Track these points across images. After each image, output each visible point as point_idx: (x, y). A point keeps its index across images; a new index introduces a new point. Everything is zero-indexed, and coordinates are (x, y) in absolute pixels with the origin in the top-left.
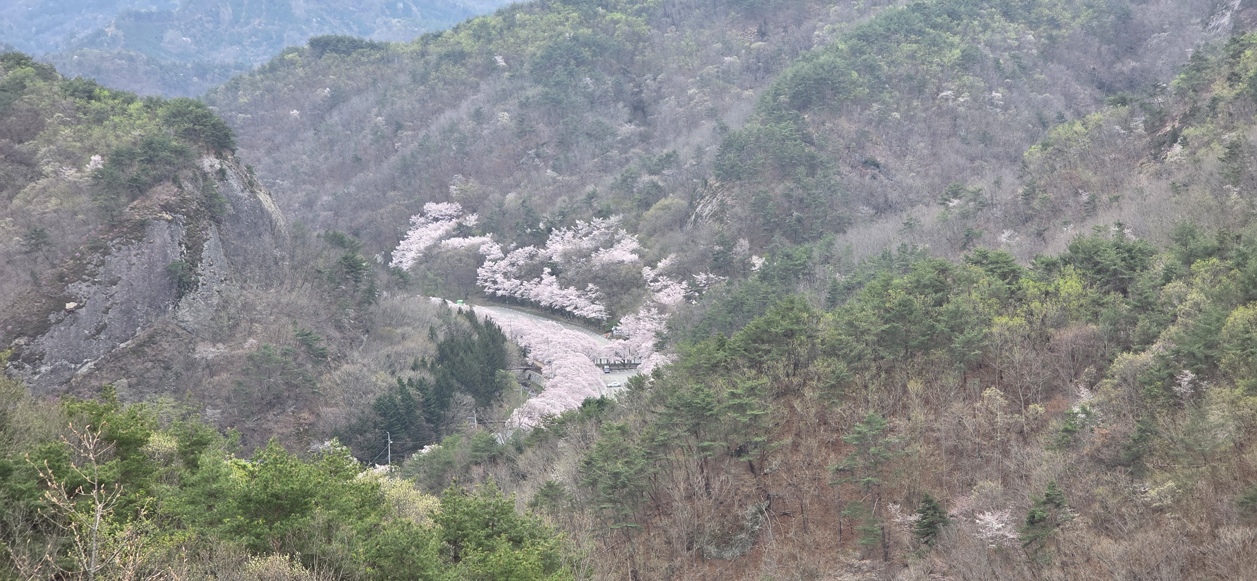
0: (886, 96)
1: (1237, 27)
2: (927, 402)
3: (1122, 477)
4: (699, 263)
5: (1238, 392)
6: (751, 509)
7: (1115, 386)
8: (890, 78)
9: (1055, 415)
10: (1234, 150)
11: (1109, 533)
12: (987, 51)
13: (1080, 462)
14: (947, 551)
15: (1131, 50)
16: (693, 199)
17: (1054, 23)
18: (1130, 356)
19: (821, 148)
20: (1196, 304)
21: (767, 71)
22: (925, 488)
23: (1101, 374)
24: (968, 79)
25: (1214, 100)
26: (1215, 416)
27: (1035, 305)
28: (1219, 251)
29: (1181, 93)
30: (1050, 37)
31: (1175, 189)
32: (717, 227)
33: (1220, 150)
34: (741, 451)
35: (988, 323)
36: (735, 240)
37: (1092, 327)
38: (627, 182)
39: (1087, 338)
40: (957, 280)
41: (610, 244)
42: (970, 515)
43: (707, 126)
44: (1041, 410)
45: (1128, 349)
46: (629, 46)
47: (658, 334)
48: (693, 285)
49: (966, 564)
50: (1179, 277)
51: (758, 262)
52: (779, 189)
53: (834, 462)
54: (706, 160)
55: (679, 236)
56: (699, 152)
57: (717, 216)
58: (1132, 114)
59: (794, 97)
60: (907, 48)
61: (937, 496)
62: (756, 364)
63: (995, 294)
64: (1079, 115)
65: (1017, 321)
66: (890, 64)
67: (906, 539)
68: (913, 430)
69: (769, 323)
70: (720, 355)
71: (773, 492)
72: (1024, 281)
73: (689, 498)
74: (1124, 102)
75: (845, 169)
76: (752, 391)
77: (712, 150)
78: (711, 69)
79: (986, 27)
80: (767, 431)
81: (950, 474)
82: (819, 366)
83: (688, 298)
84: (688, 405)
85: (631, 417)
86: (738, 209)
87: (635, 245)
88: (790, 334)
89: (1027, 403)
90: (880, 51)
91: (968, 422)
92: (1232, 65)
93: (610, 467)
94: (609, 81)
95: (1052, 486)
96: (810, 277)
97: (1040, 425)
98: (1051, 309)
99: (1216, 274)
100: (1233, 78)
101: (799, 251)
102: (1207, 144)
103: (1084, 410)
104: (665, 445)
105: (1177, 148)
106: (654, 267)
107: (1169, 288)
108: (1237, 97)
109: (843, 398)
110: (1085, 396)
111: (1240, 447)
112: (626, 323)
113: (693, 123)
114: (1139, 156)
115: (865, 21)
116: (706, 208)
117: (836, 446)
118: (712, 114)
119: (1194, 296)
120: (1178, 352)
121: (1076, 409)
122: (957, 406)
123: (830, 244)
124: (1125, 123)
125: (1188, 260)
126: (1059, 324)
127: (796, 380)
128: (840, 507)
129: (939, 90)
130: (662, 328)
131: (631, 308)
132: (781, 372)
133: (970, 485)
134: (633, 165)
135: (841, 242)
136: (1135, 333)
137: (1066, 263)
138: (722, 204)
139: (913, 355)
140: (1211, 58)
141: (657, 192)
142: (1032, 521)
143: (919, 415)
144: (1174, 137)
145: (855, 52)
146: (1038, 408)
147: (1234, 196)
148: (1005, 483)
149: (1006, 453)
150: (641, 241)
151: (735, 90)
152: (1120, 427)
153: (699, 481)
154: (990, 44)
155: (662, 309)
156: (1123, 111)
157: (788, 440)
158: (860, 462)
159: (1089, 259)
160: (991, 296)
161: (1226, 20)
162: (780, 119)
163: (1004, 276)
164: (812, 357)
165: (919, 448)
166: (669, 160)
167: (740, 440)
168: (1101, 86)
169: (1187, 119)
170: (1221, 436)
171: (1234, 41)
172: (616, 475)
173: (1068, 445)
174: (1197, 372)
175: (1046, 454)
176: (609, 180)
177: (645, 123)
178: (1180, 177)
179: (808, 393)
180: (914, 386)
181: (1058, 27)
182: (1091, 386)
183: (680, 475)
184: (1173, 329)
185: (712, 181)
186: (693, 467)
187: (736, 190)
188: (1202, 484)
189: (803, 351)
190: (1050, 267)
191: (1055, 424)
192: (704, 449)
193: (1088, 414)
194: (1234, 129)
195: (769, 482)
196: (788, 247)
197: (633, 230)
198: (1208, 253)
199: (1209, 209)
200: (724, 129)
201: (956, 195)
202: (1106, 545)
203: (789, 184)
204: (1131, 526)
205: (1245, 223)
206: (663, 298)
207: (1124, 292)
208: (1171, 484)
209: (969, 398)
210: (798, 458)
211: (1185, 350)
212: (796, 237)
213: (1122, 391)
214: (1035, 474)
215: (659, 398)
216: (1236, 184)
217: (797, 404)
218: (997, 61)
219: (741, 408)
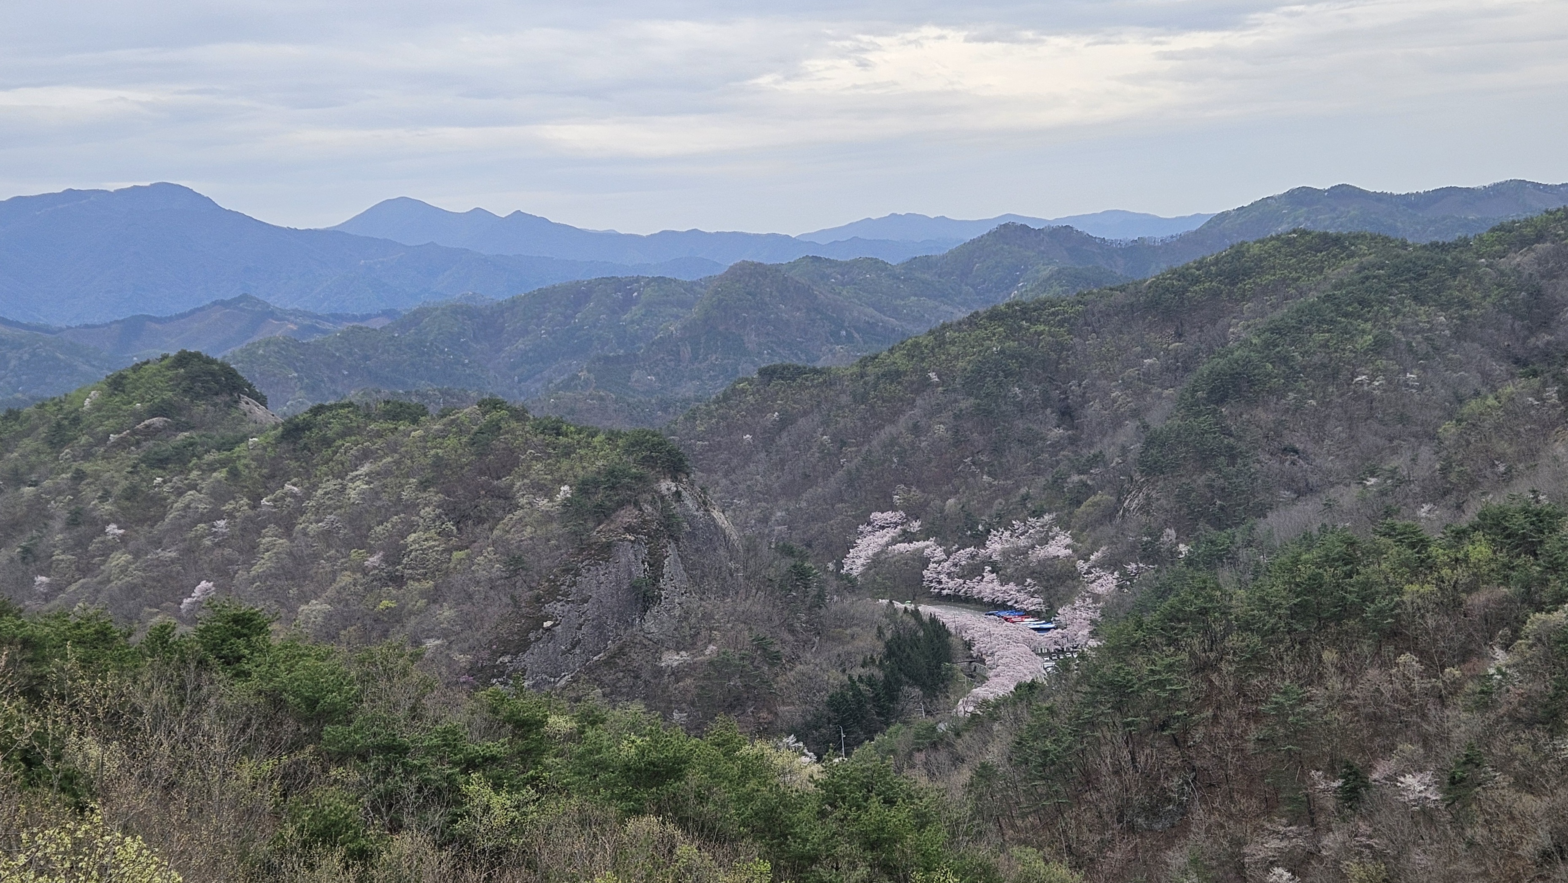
0: (1301, 385)
2: (1342, 670)
3: (1542, 736)
4: (1130, 553)
6: (1177, 781)
7: (1530, 647)
8: (1304, 368)
9: (1472, 677)
11: (1531, 790)
12: (1399, 335)
13: (1498, 722)
14: (1371, 814)
15: (1545, 324)
16: (1121, 494)
17: (1465, 304)
18: (1542, 616)
19: (1240, 438)
21: (1186, 369)
22: (1347, 755)
23: (1516, 634)
24: (1381, 363)
27: (1446, 572)
30: (1462, 318)
32: (1144, 519)
34: (1164, 726)
35: (1400, 592)
36: (1161, 530)
37: (1504, 590)
38: (1058, 484)
39: (1500, 602)
40: (1366, 553)
41: (1044, 541)
42: (1392, 779)
43: (1131, 425)
44: (1457, 673)
45: (1540, 610)
46: (1054, 357)
47: (1093, 622)
48: (1124, 574)
49: (1390, 827)
51: (1183, 548)
52: (1201, 480)
53: (1255, 732)
54: (1131, 457)
55: (1110, 530)
56: (1124, 450)
57: (1144, 510)
58: (1545, 384)
59: (1212, 392)
60: (1320, 337)
61: (1358, 761)
62: (1173, 643)
63: (1404, 564)
64: (1493, 389)
65: (1427, 588)
66: (1303, 354)
67: (1330, 804)
68: (1331, 698)
69: (1184, 603)
70: (1139, 635)
71: (1197, 764)
72: (1433, 550)
73: (1117, 773)
74: (1535, 374)
75: (1264, 457)
76: (1170, 668)
77: (1136, 447)
78: (1131, 372)
79: (1397, 312)
80: (1188, 706)
81: (1371, 739)
83: (1120, 587)
84: (1110, 684)
85: (1060, 698)
86: (1163, 501)
87: (1069, 541)
88: (1204, 613)
89: (1443, 667)
90: (1293, 343)
91: (1386, 688)
93: (1039, 746)
94: (1038, 390)
95: (1471, 747)
96: (1234, 561)
97: (1456, 687)
98: (1462, 574)
101: (1222, 537)
103: (1499, 670)
104: (1091, 723)
106: (1086, 560)
109: (1260, 670)
110: (1501, 656)
112: (1064, 612)
113: (1117, 423)
114: (1554, 425)
115: (1278, 315)
116: (1133, 502)
117: (1258, 718)
118: (1135, 414)
121: (1492, 671)
122: (1373, 673)
123: (1252, 529)
124: (1538, 394)
126: (1471, 588)
127: (1213, 656)
128: (1264, 775)
129: (1354, 376)
130: (1097, 616)
131: (1066, 600)
132: (1198, 649)
133: (1391, 748)
134: (1063, 467)
135: (1262, 526)
136: (1546, 595)
137: (1475, 530)
138: (1148, 497)
139: (1326, 626)
141: (1086, 491)
142: (1453, 781)
143: (1335, 683)
145: (1268, 345)
146: (1453, 672)
148: (1425, 745)
149: (1424, 716)
150: (1073, 536)
151: (1156, 390)
152: (1537, 686)
153: (1125, 756)
154: (1399, 328)
155: (1096, 598)
156: (1536, 382)
157: (1208, 713)
158: (1281, 731)
159: (1498, 525)
160: (1402, 565)
162: (1198, 414)
163: (1412, 546)
164: (1227, 633)
165: (1338, 716)
166: (1097, 460)
167: (1162, 715)
168: (1517, 361)
172: (1046, 754)
173: (1486, 706)
175: (1464, 716)
176: (1041, 481)
177: (1072, 427)
179: (1225, 668)
180: (1329, 656)
181: (1469, 307)
182: (1506, 648)
183: (1107, 750)
185: (1137, 477)
186: (1119, 741)
187: (1161, 484)
189: (1218, 628)
190: (1460, 535)
191: (1471, 686)
192: (1128, 726)
193: (1504, 674)
195: (1194, 755)
196: (1212, 533)
197: (1066, 527)
200: (1146, 427)
201: (1372, 474)
202: (1528, 802)
203: (1212, 475)
204: (1553, 782)
206: (1097, 588)
207: (1535, 555)
209: (1385, 665)
210: (1219, 731)
212: (1219, 524)
213: (1538, 650)
214: (1455, 734)
217: (1215, 679)
218: (1409, 344)
219: (1161, 685)
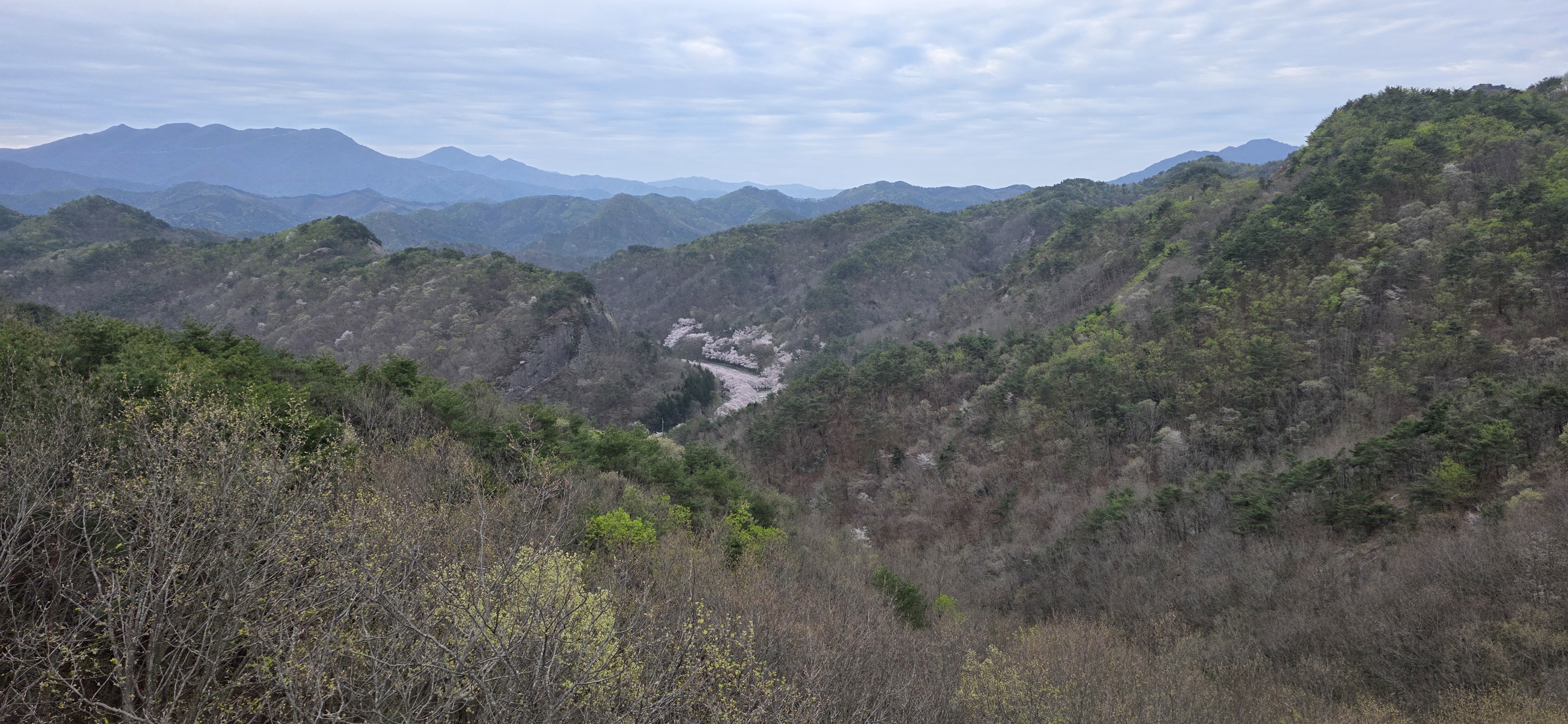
0: (879, 273)
1: (1033, 243)
2: (896, 405)
3: (981, 439)
4: (798, 345)
5: (1032, 402)
6: (820, 451)
7: (979, 399)
8: (881, 265)
9: (953, 412)
10: (1031, 297)
11: (975, 463)
12: (924, 254)
13: (963, 432)
14: (905, 470)
15: (987, 253)
16: (795, 318)
17: (953, 241)
18: (985, 386)
19: (851, 296)
20: (1014, 364)
21: (828, 262)
22: (895, 443)
23: (972, 394)
24: (915, 265)
25: (1023, 275)
26: (1021, 413)
27: (944, 364)
28: (1024, 341)
29: (1008, 272)
30: (952, 248)
31: (1005, 314)
32: (805, 329)
33: (1025, 297)
34: (815, 426)
35: (923, 372)
36: (813, 335)
37: (968, 373)
38: (767, 311)
39: (966, 379)
40: (910, 353)
41: (760, 337)
42: (915, 455)
43: (802, 286)
44: (946, 409)
45: (984, 383)
46: (768, 251)
47: (780, 375)
48: (795, 354)
49: (913, 476)
50: (1007, 352)
51: (823, 345)
52: (833, 313)
53: (856, 431)
54: (801, 301)
55: (789, 334)
56: (798, 297)
57: (806, 325)
58: (987, 281)
59: (839, 274)
60: (889, 252)
61: (901, 446)
62: (822, 388)
63: (926, 359)
64: (964, 281)
65: (936, 371)
66: (881, 259)
67: (887, 465)
68: (890, 417)
69: (828, 371)
70: (807, 384)
71: (829, 444)
72: (939, 354)
73: (793, 446)
74: (983, 276)
75: (861, 305)
76: (820, 400)
77: (804, 297)
78: (803, 262)
79: (923, 243)
80: (827, 417)
81: (906, 437)
82: (849, 389)
83: (793, 360)
84: (793, 406)
85: (769, 411)
86: (814, 322)
87: (771, 337)
88: (836, 376)
89: (940, 406)
90: (877, 254)
91: (914, 414)
92: (1031, 260)
93: (759, 432)
94: (760, 266)
95: (951, 443)
96: (845, 351)
97: (945, 416)
98: (951, 365)
99: (1023, 351)
100: (1031, 266)
101: (840, 340)
102: (1020, 294)
103: (965, 410)
104: (783, 423)
105: (1006, 296)
106: (778, 347)
107: (1002, 357)
108: (1033, 274)
109: (860, 403)
110: (966, 403)
111: (1033, 426)
112: (766, 370)
113: (795, 285)
114: (990, 299)
115: (871, 240)
116: (801, 322)
117: (856, 424)
118: (804, 281)
119: (1013, 360)
120: (1006, 385)
121: (961, 409)
122: (909, 407)
123: (854, 337)
124: (984, 285)
125: (1011, 344)
126: (955, 372)
127: (839, 396)
128: (858, 450)
129: (903, 270)
130: (782, 373)
131: (768, 364)
132: (832, 392)
133: (915, 441)
134: (770, 303)
135: (858, 336)
136: (987, 376)
137: (957, 346)
138: (808, 320)
139: (890, 385)
140: (1022, 257)
141: (779, 315)
142: (942, 458)
143: (892, 411)
144: (1005, 291)
145: (866, 254)
146: (944, 409)
147: (1031, 317)
148: (930, 441)
149: (930, 428)
150: (773, 335)
151: (814, 270)
152: (980, 417)
153: (797, 439)
154: (925, 250)
155: (782, 364)
156: (983, 279)
157: (836, 421)
158: (867, 431)
159: (967, 344)
160: (925, 360)
161: (1028, 240)
162: (833, 283)
163: (930, 351)
164: (846, 386)
165: (893, 426)
166: (785, 301)
167: (815, 421)
168: (973, 269)
169: (1011, 283)
170: (1024, 421)
171: (1032, 249)
172: (762, 436)
173: (958, 425)
174: (1014, 393)
175: (949, 428)
176: (760, 309)
177: (775, 285)
178: (1008, 309)
179: (844, 401)
180: (890, 399)
181: (955, 243)
182: (968, 399)
183: (789, 436)
184: (1004, 375)
185: (803, 310)
186: (795, 432)
187: (814, 314)
188: (1016, 442)
189: (842, 383)
190: (950, 347)
191: (952, 416)
192: (800, 425)
193: (966, 411)
194: (1030, 288)
195: (827, 439)
196: (836, 338)
197: (770, 331)
198: (1020, 342)
199: (1020, 323)
200: (809, 288)
201: (909, 316)
202: (974, 469)
203: (837, 311)
204: (985, 460)
205: (1035, 329)
206: (782, 360)
207: (983, 358)
208: (1002, 442)
209: (914, 404)
210: (840, 429)
211: (1009, 384)
212: (839, 334)
213: (981, 401)
214: (943, 437)
215: (780, 403)
216: (1032, 312)
217: (840, 406)
218: (928, 258)
219: (815, 407)
